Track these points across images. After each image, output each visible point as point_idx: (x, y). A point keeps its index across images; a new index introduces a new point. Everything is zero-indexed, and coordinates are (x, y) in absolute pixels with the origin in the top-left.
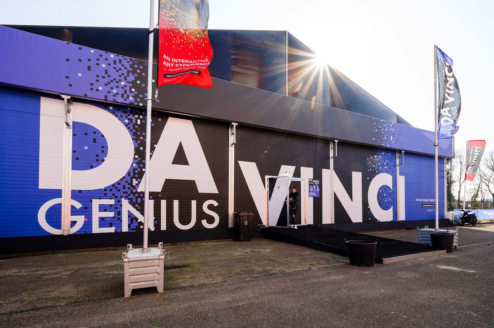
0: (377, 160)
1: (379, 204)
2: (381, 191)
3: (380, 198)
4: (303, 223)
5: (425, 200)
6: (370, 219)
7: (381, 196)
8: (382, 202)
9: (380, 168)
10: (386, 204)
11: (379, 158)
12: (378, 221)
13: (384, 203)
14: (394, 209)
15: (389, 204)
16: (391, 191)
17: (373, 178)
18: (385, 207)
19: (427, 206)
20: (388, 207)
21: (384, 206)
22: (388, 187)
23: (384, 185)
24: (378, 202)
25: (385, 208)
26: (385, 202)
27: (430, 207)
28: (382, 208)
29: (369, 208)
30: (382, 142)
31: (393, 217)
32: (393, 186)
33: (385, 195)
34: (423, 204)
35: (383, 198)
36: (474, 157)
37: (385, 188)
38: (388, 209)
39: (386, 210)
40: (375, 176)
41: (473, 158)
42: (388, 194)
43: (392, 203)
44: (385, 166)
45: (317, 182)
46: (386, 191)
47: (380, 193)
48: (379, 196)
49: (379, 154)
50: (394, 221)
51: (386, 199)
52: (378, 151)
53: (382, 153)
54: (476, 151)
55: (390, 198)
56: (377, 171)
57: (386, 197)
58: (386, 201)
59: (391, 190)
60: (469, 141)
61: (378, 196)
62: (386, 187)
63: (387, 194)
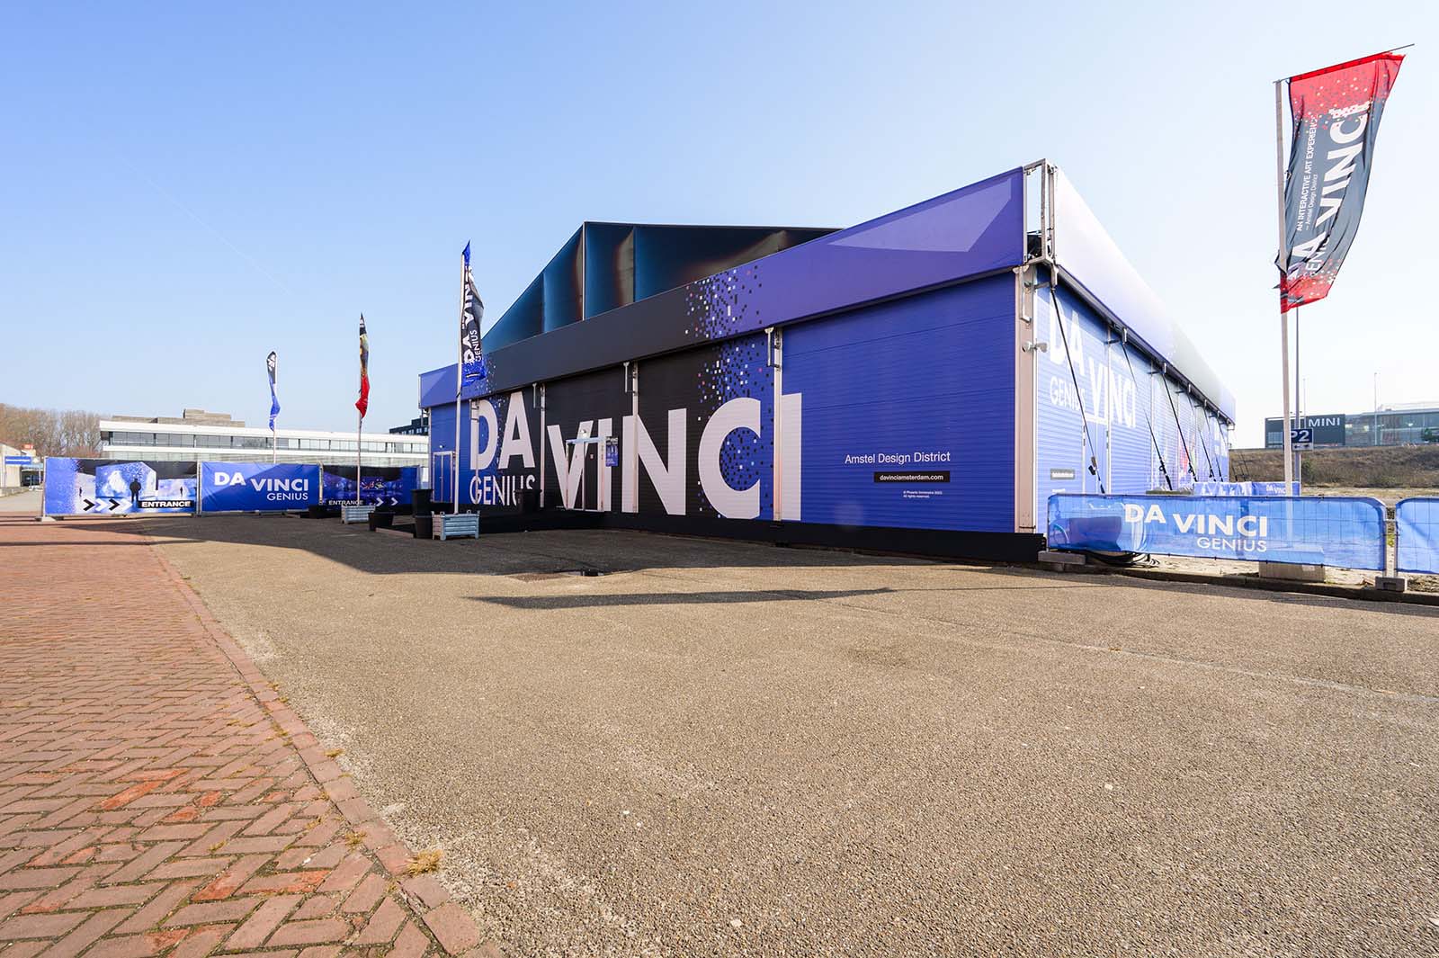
0: (720, 371)
1: (724, 476)
2: (728, 443)
3: (727, 461)
4: (599, 509)
5: (887, 459)
6: (701, 509)
7: (728, 455)
8: (730, 471)
9: (728, 388)
10: (741, 476)
11: (725, 364)
12: (719, 516)
13: (737, 472)
14: (765, 488)
15: (750, 476)
16: (755, 441)
17: (711, 415)
18: (739, 482)
19: (900, 478)
20: (746, 483)
21: (737, 480)
22: (749, 431)
23: (737, 429)
24: (721, 470)
25: (739, 486)
26: (739, 470)
27: (916, 481)
28: (730, 486)
29: (701, 485)
30: (704, 330)
31: (761, 508)
32: (762, 428)
33: (739, 452)
34: (877, 472)
35: (732, 461)
36: (1329, 176)
37: (739, 436)
38: (745, 489)
39: (741, 490)
40: (716, 410)
41: (1321, 184)
42: (748, 448)
43: (757, 473)
44: (740, 380)
45: (616, 440)
46: (741, 442)
47: (727, 449)
48: (724, 457)
49: (725, 355)
50: (761, 518)
51: (741, 464)
52: (724, 349)
53: (733, 350)
54: (1336, 134)
55: (753, 459)
56: (720, 398)
57: (741, 458)
58: (741, 467)
59: (756, 437)
60: (1292, 79)
61: (721, 456)
62: (744, 432)
63: (744, 448)
